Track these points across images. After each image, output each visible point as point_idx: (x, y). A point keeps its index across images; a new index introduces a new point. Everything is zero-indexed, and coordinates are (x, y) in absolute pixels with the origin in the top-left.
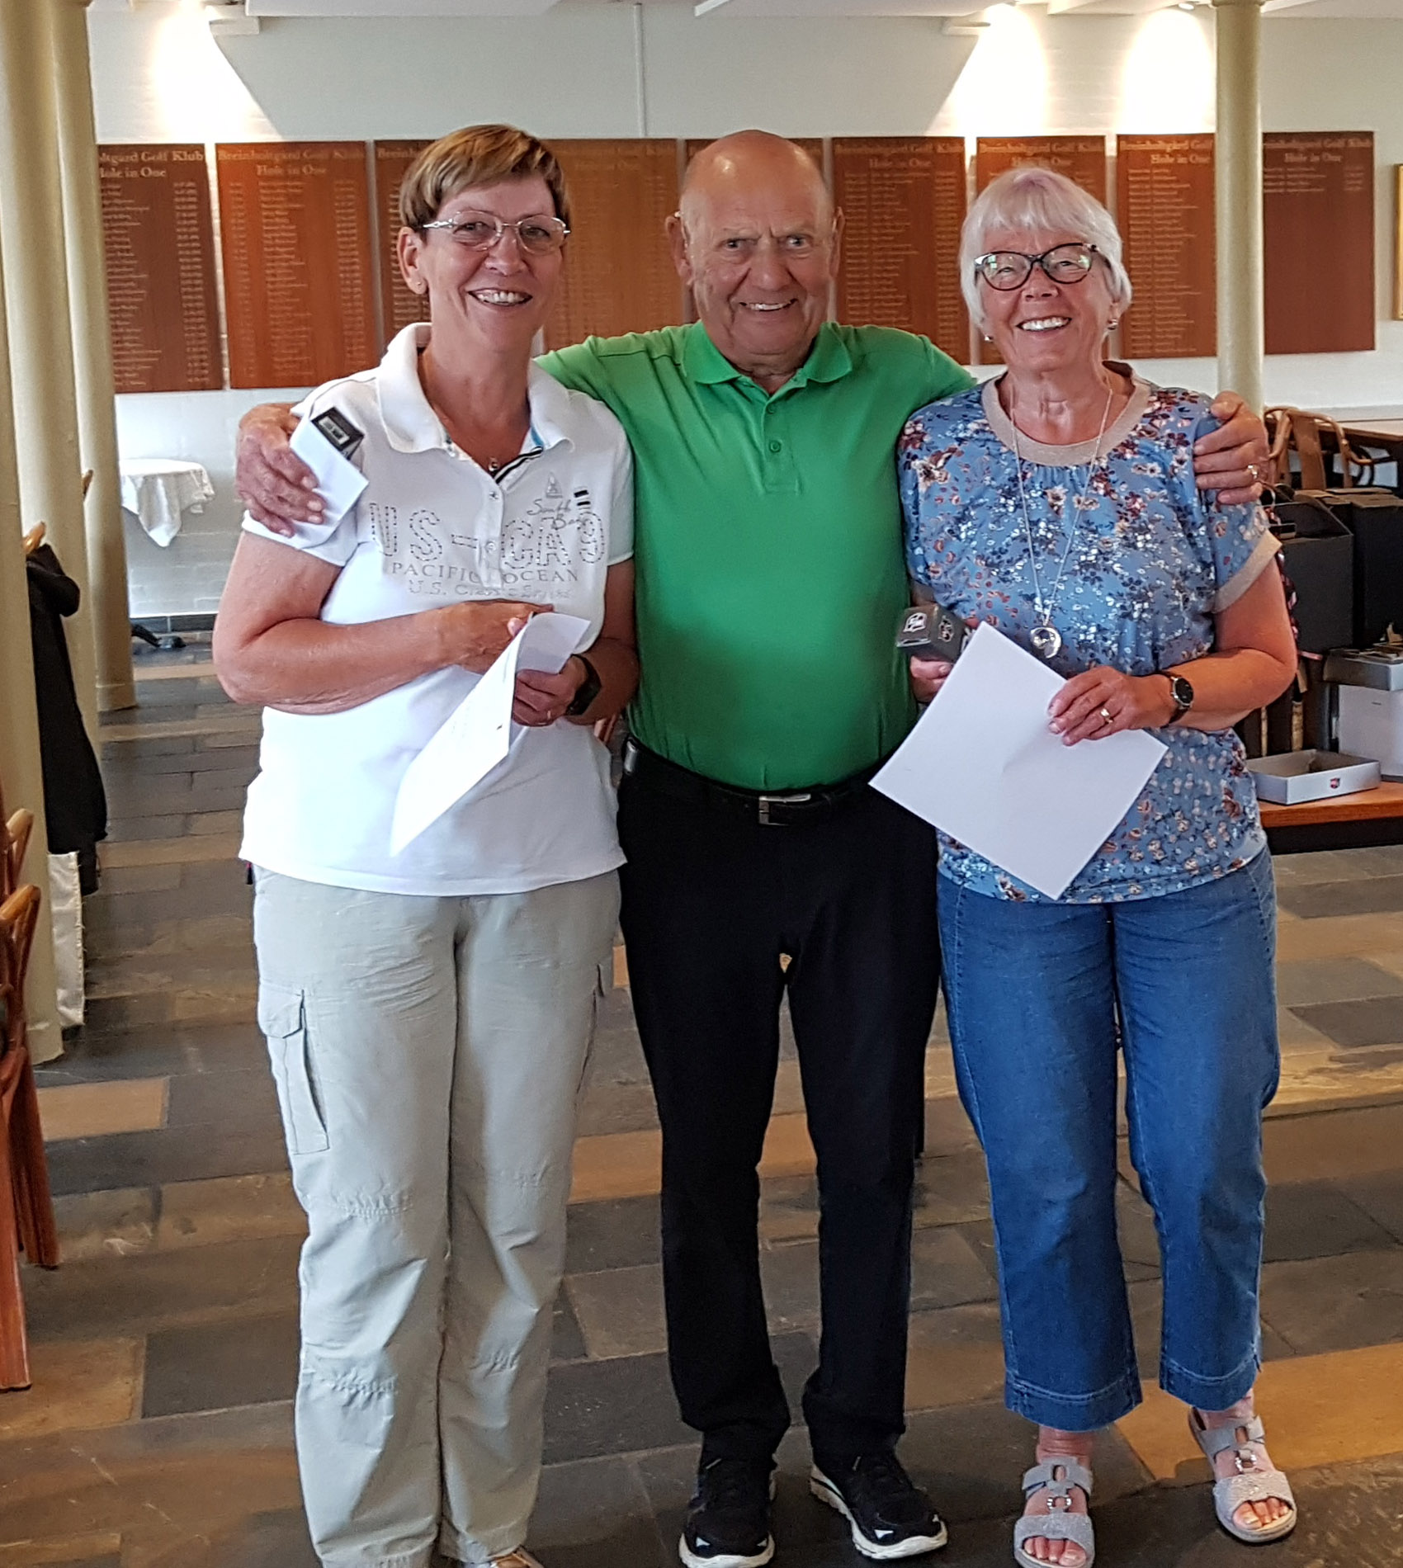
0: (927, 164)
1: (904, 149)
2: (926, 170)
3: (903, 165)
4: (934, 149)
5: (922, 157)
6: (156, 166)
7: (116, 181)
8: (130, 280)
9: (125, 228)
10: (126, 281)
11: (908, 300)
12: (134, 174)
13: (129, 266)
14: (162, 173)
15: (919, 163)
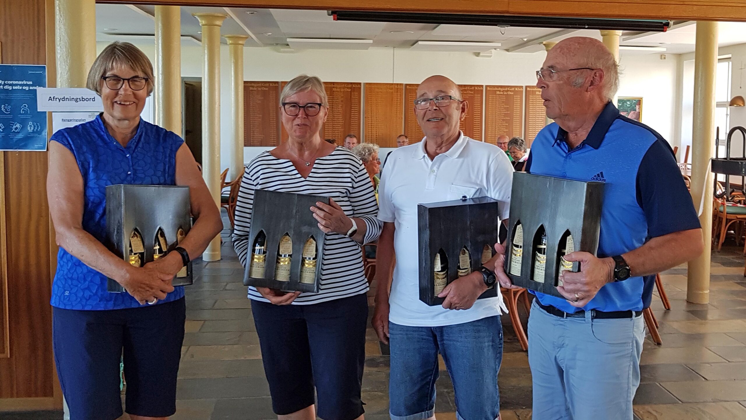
0: (472, 92)
1: (466, 88)
2: (472, 94)
3: (466, 92)
4: (475, 88)
5: (471, 90)
6: (265, 87)
7: (255, 90)
8: (257, 117)
9: (257, 103)
10: (255, 117)
11: (465, 130)
12: (260, 89)
13: (257, 113)
14: (267, 89)
15: (470, 92)
